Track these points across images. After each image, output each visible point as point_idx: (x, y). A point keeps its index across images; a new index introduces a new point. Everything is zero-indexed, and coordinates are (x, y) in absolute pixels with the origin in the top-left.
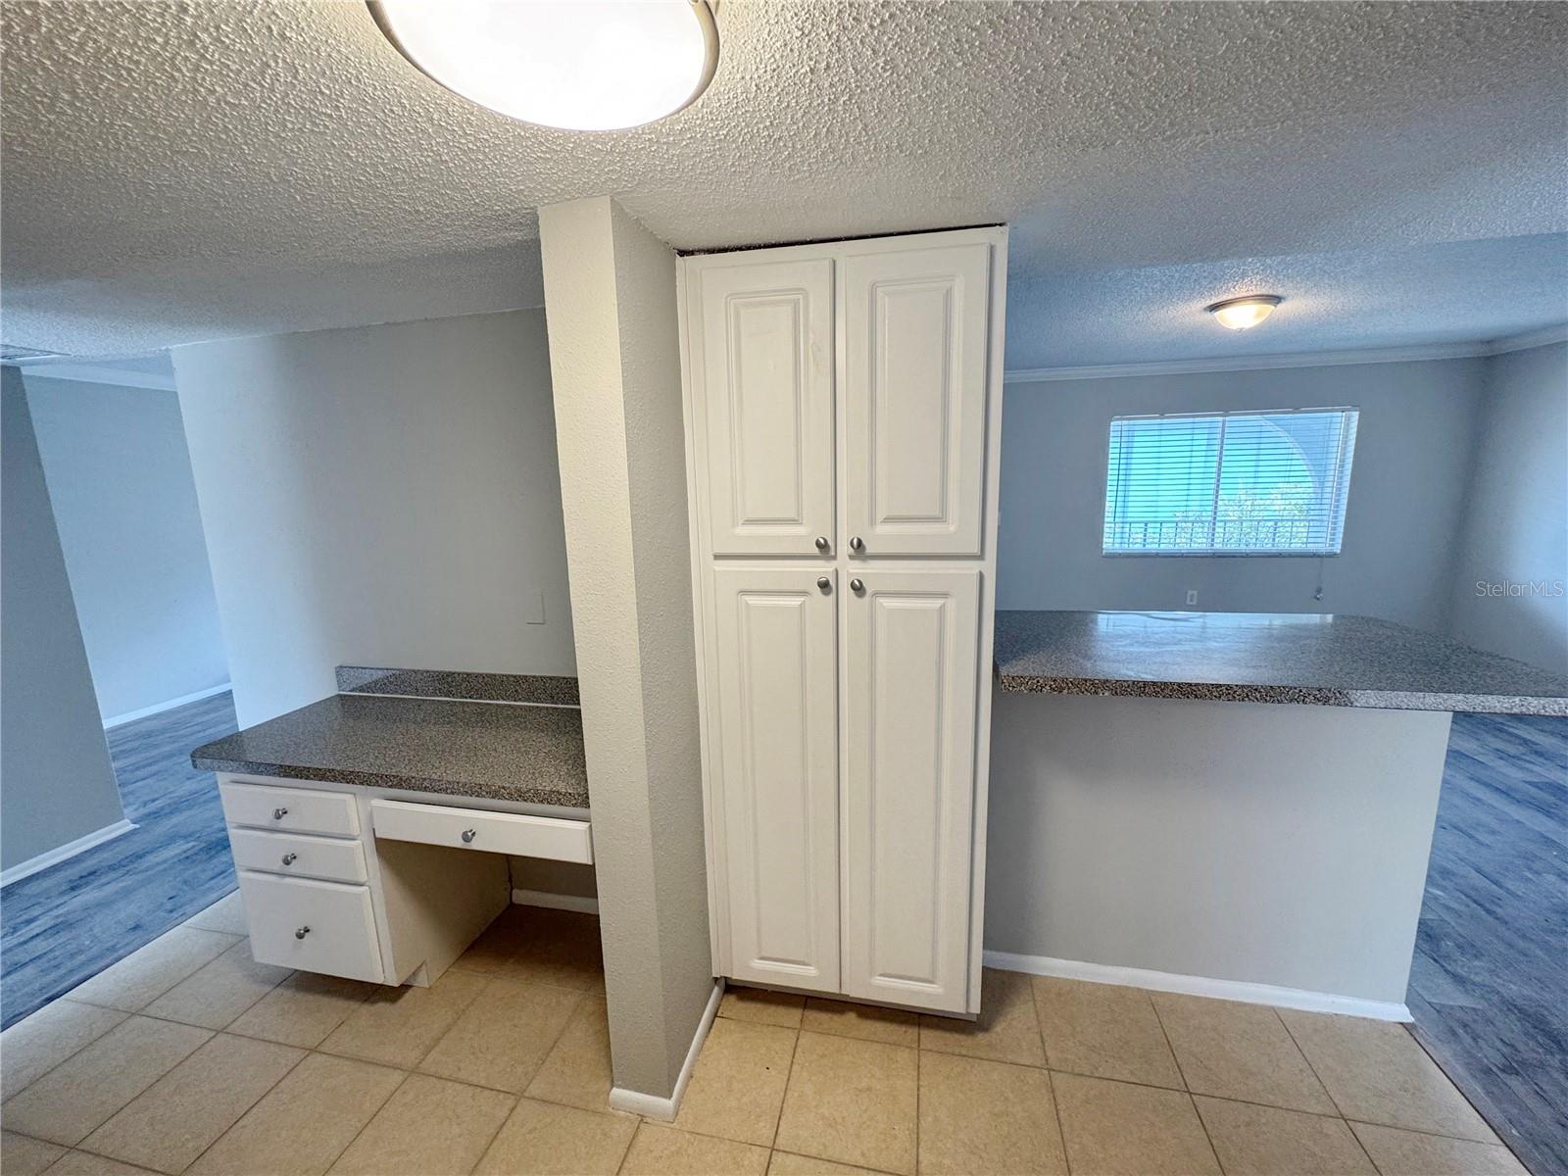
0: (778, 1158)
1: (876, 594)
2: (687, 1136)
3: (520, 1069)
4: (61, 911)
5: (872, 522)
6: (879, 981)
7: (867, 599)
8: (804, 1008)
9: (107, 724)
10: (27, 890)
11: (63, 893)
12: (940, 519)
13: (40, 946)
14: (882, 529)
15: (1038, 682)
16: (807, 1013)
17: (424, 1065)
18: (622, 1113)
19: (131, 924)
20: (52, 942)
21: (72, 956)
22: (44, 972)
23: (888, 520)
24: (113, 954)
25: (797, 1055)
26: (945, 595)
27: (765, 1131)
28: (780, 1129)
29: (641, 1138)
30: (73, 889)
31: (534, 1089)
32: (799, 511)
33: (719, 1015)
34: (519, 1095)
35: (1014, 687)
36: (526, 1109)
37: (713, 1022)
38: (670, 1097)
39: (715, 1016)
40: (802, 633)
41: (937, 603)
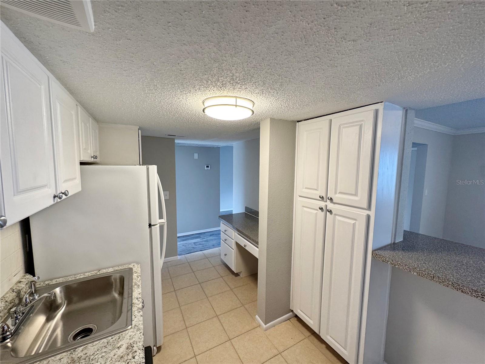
0: (279, 356)
1: (335, 215)
2: (265, 336)
3: (246, 301)
4: (208, 238)
5: (336, 193)
6: (329, 337)
7: (333, 215)
8: (312, 334)
9: (221, 211)
10: (206, 234)
11: (209, 236)
12: (356, 195)
13: (204, 243)
14: (338, 195)
15: (386, 259)
16: (312, 335)
17: (233, 290)
18: (257, 322)
19: (213, 244)
20: (205, 243)
21: (206, 246)
22: (202, 246)
23: (340, 193)
24: (209, 248)
25: (301, 342)
26: (355, 220)
27: (281, 349)
28: (285, 352)
29: (257, 329)
30: (210, 236)
31: (246, 306)
32: (318, 187)
33: (290, 320)
34: (243, 305)
35: (377, 258)
36: (242, 308)
37: (287, 320)
38: (265, 325)
39: (289, 319)
40: (316, 221)
41: (353, 222)
